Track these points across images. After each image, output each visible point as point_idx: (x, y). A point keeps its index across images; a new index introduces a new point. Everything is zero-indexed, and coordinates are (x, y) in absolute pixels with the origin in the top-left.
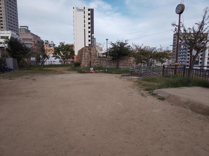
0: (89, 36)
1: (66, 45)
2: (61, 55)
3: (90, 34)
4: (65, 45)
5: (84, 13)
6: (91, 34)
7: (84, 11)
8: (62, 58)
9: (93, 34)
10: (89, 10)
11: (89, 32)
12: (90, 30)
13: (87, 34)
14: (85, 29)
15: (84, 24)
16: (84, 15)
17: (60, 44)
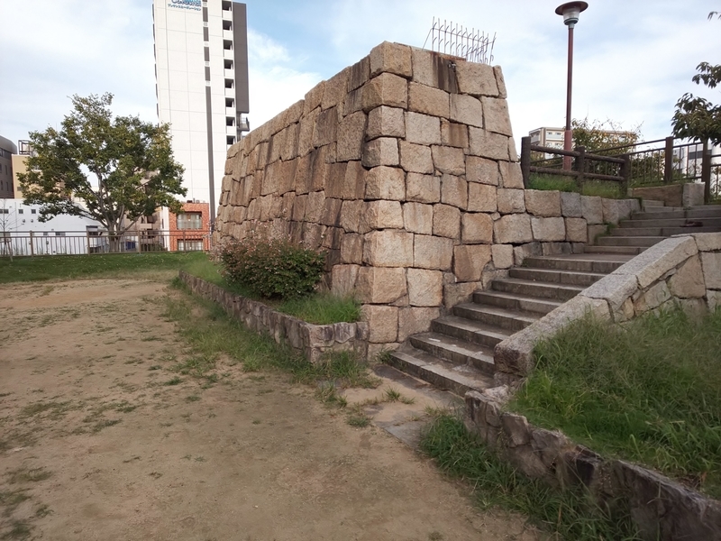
0: (229, 122)
1: (124, 122)
2: (86, 194)
3: (232, 112)
4: (112, 122)
5: (205, 19)
6: (239, 113)
7: (205, 11)
8: (94, 214)
9: (243, 115)
10: (226, 6)
11: (229, 103)
12: (231, 93)
13: (221, 112)
14: (208, 89)
15: (203, 64)
16: (202, 24)
17: (80, 108)
